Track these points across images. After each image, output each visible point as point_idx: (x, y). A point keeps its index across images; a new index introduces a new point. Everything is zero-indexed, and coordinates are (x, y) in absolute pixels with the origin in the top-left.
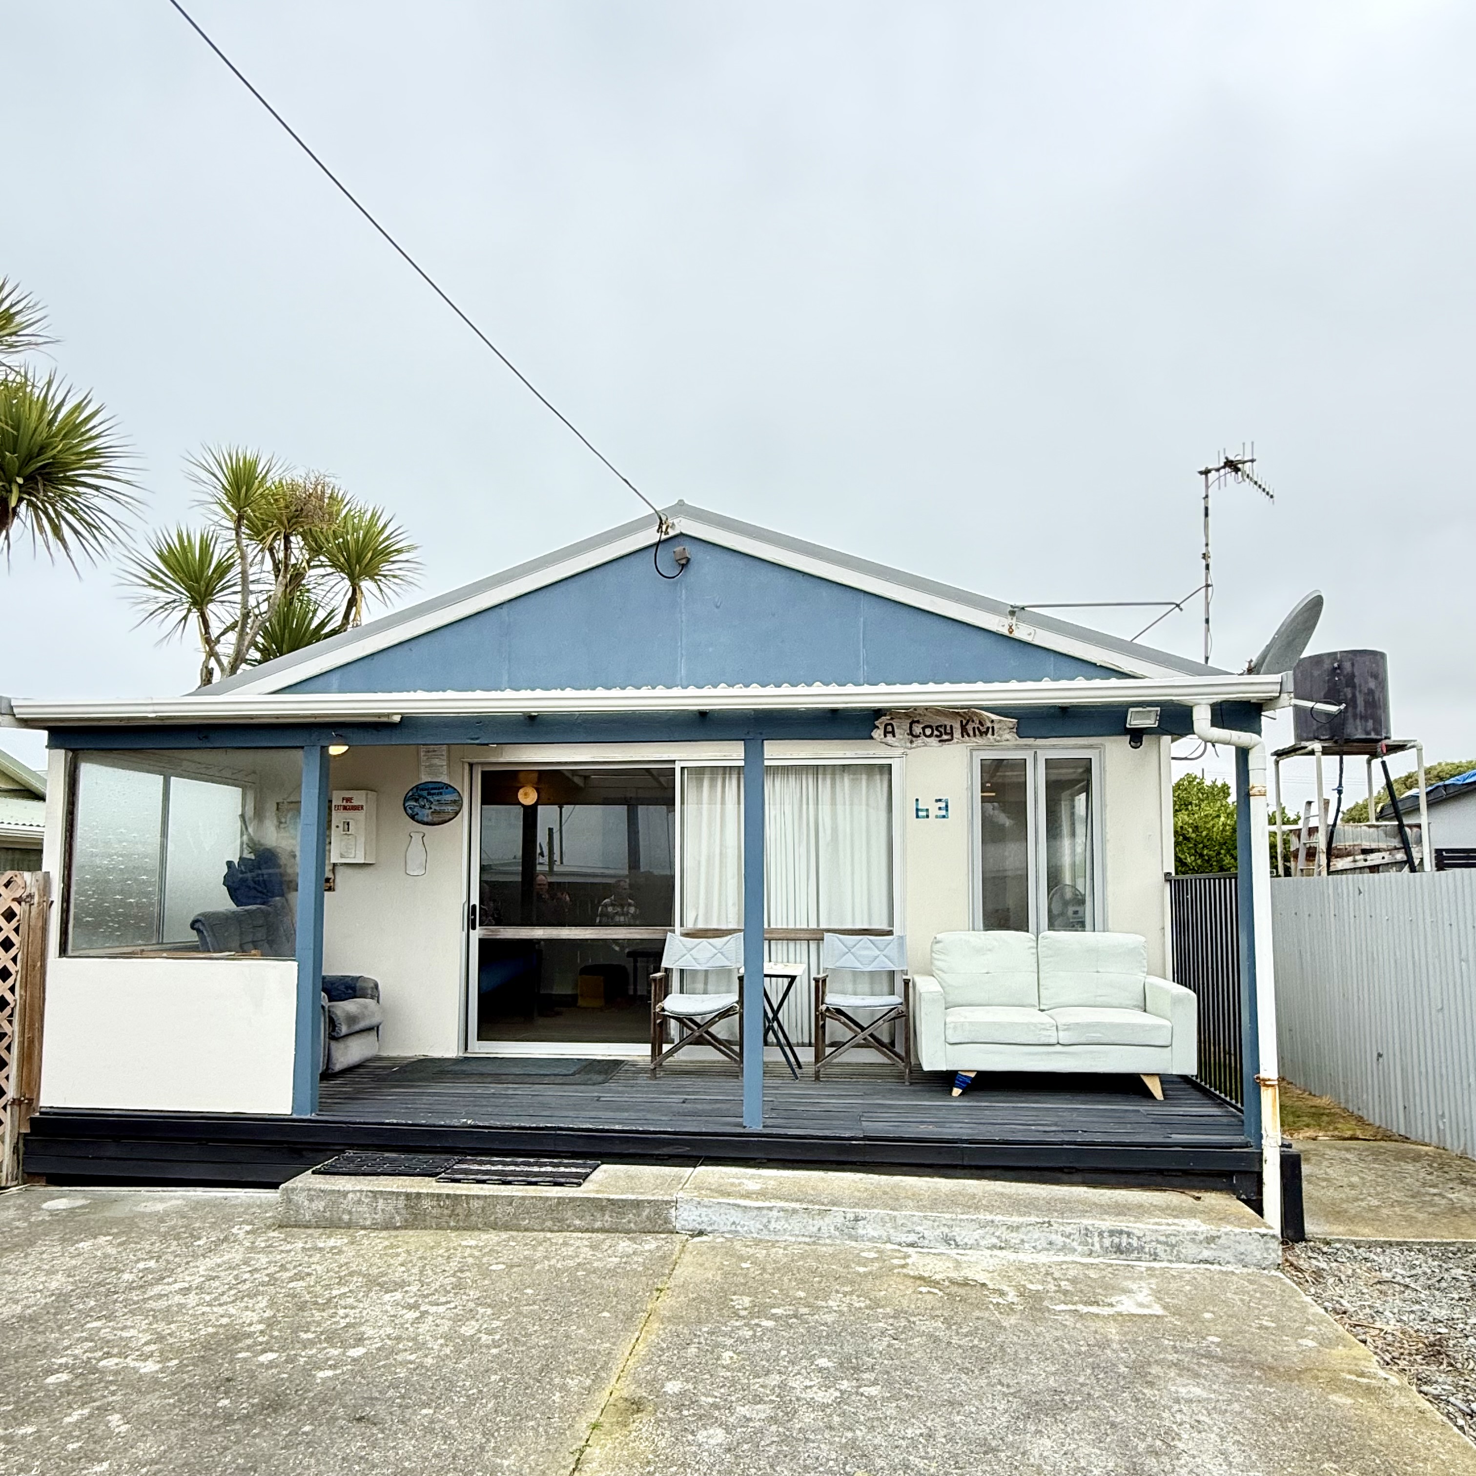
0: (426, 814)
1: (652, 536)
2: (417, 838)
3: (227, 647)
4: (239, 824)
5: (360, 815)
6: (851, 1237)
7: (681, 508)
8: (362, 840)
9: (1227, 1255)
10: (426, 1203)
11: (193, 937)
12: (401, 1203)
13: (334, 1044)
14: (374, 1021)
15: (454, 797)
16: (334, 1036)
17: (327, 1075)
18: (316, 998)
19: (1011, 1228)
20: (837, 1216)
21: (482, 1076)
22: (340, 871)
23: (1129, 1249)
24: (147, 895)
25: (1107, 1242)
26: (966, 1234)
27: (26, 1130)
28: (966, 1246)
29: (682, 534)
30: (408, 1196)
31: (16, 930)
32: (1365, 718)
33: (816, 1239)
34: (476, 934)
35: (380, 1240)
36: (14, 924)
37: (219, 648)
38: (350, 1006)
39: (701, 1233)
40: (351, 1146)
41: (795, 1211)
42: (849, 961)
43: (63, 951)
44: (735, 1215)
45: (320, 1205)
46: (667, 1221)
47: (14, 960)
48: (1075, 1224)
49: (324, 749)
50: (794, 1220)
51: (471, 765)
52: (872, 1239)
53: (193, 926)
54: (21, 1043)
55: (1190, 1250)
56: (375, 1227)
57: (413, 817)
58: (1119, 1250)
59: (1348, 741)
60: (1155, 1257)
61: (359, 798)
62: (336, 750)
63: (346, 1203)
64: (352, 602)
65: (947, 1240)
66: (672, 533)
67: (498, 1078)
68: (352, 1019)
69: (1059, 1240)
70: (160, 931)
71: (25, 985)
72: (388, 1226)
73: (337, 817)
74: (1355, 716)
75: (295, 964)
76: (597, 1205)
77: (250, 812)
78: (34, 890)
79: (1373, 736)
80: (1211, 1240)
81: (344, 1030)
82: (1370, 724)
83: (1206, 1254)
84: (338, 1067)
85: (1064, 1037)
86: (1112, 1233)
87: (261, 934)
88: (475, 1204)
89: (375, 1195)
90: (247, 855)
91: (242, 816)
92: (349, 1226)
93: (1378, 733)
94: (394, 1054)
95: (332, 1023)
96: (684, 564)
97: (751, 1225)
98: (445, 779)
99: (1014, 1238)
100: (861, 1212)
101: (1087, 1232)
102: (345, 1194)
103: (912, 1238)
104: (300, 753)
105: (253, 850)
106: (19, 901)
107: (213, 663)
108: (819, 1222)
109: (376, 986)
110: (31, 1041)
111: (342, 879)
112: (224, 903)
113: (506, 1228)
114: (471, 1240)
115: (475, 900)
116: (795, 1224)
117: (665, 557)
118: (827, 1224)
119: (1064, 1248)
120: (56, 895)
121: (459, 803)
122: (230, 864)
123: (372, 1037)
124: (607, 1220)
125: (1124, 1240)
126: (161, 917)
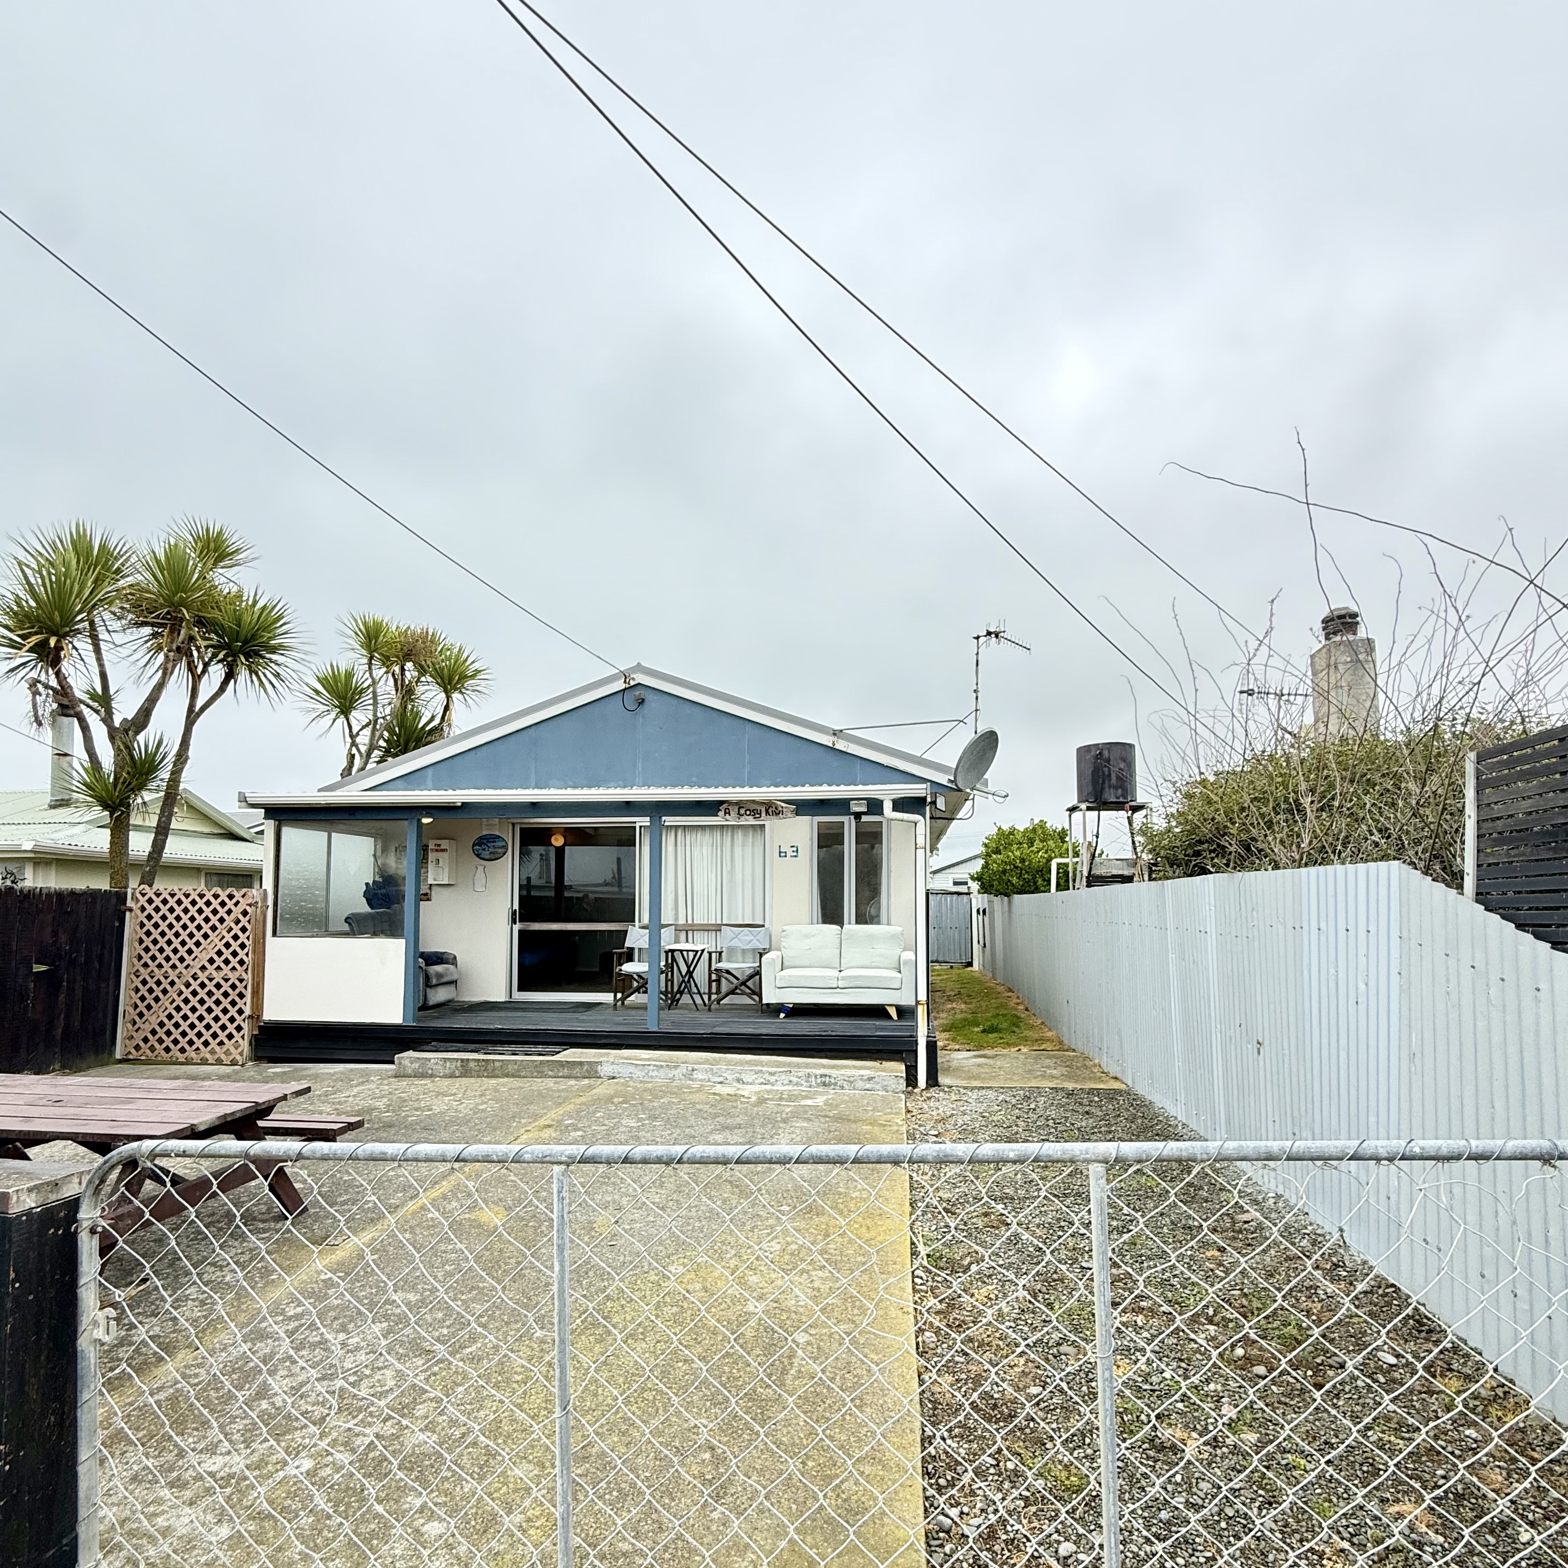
0: (486, 854)
1: (620, 685)
2: (480, 869)
3: (364, 739)
4: (372, 859)
5: (445, 855)
6: (690, 1079)
7: (639, 668)
8: (447, 870)
9: (877, 1087)
10: (472, 1064)
11: (346, 928)
12: (459, 1064)
13: (428, 990)
14: (455, 977)
15: (503, 844)
16: (428, 984)
17: (424, 1007)
18: (415, 961)
19: (771, 1074)
20: (683, 1069)
21: (516, 1009)
22: (434, 888)
23: (830, 1084)
24: (317, 902)
25: (819, 1081)
26: (747, 1078)
27: (256, 1032)
28: (748, 1083)
29: (639, 684)
30: (462, 1060)
31: (249, 921)
32: (1116, 788)
33: (673, 1079)
34: (517, 927)
35: (447, 1082)
36: (248, 918)
37: (358, 740)
38: (439, 968)
39: (614, 1078)
40: (435, 1040)
41: (661, 1066)
42: (736, 943)
43: (274, 934)
44: (631, 1069)
45: (417, 1065)
46: (596, 1072)
47: (248, 938)
48: (803, 1072)
49: (419, 821)
50: (662, 1070)
51: (513, 824)
52: (701, 1080)
53: (346, 921)
54: (253, 985)
55: (860, 1084)
56: (445, 1076)
57: (478, 856)
58: (824, 1084)
59: (1105, 803)
60: (842, 1088)
61: (445, 844)
62: (426, 821)
63: (430, 1064)
64: (447, 708)
65: (738, 1080)
66: (632, 683)
67: (524, 1010)
68: (439, 975)
69: (795, 1079)
70: (327, 925)
71: (254, 952)
72: (452, 1076)
73: (432, 856)
74: (1110, 787)
75: (403, 941)
76: (561, 1064)
77: (379, 853)
78: (258, 900)
79: (1121, 800)
80: (870, 1079)
81: (434, 981)
82: (1120, 791)
83: (868, 1086)
84: (431, 1003)
85: (841, 984)
86: (821, 1076)
87: (386, 926)
88: (497, 1064)
89: (445, 1060)
90: (377, 879)
91: (375, 856)
92: (432, 1076)
93: (1125, 797)
94: (467, 999)
95: (427, 977)
96: (642, 702)
97: (638, 1073)
98: (497, 833)
99: (772, 1079)
100: (696, 1066)
101: (809, 1075)
102: (429, 1060)
103: (721, 1079)
104: (406, 823)
105: (382, 876)
106: (250, 905)
107: (354, 751)
108: (674, 1072)
109: (455, 958)
110: (258, 984)
111: (435, 893)
112: (365, 908)
113: (513, 1076)
114: (493, 1081)
115: (516, 906)
116: (662, 1073)
117: (629, 698)
118: (677, 1073)
119: (797, 1084)
120: (270, 902)
121: (505, 847)
122: (367, 884)
123: (452, 987)
124: (566, 1071)
125: (827, 1079)
126: (327, 918)
